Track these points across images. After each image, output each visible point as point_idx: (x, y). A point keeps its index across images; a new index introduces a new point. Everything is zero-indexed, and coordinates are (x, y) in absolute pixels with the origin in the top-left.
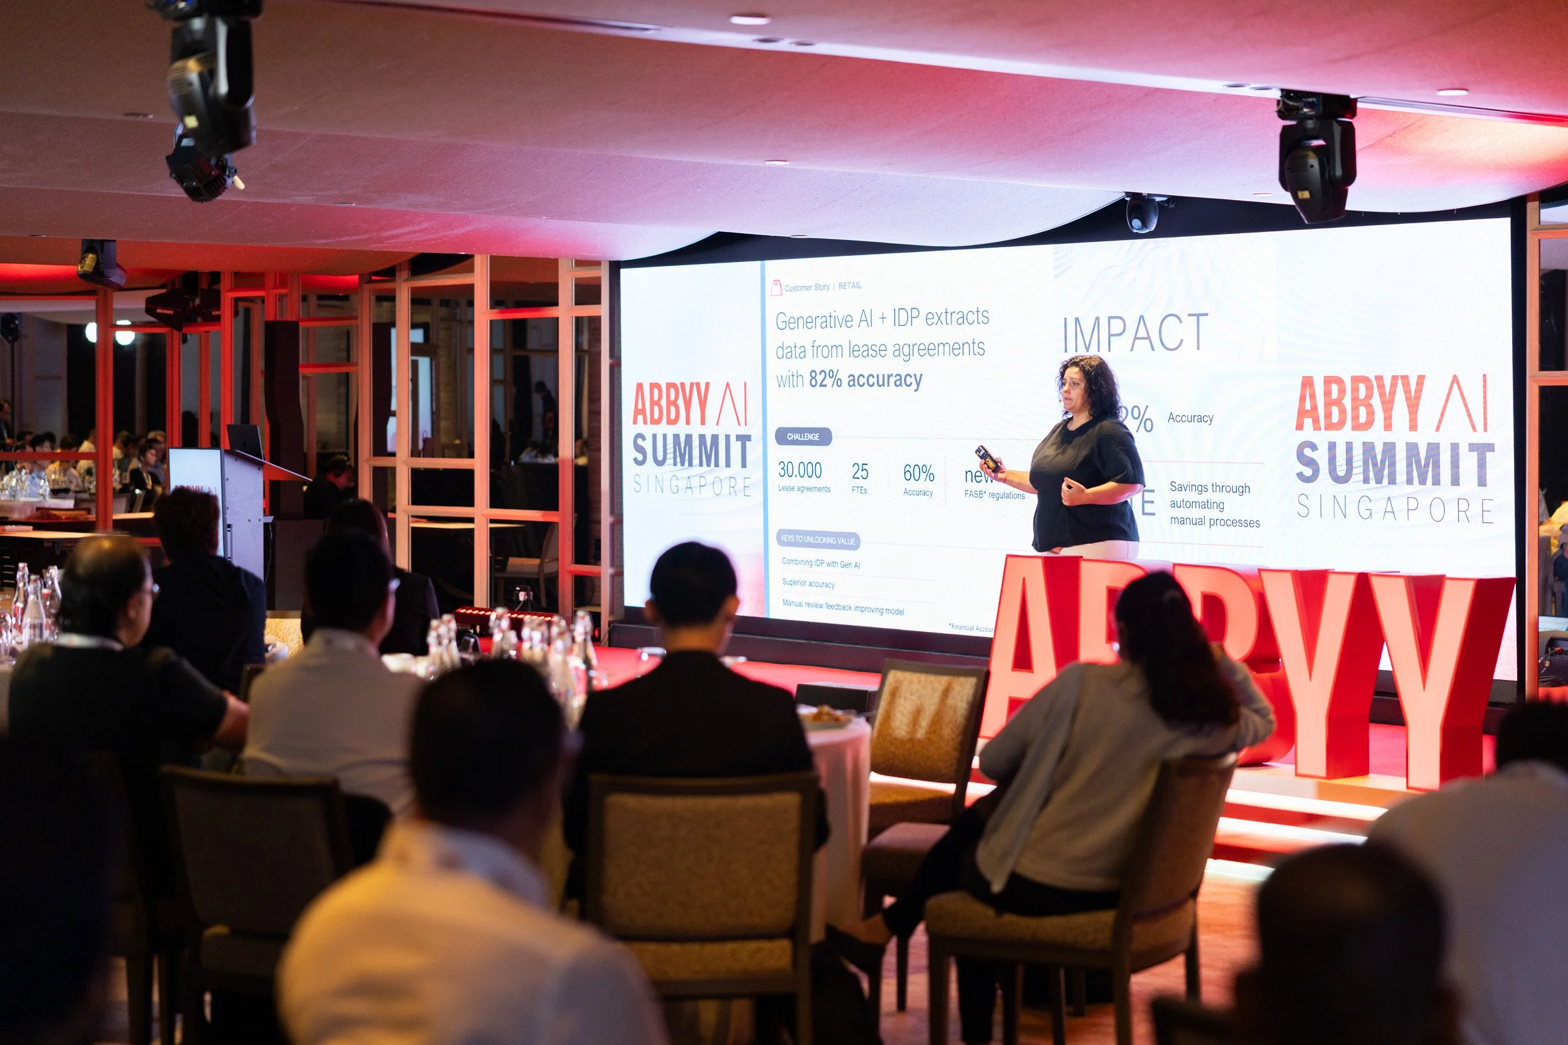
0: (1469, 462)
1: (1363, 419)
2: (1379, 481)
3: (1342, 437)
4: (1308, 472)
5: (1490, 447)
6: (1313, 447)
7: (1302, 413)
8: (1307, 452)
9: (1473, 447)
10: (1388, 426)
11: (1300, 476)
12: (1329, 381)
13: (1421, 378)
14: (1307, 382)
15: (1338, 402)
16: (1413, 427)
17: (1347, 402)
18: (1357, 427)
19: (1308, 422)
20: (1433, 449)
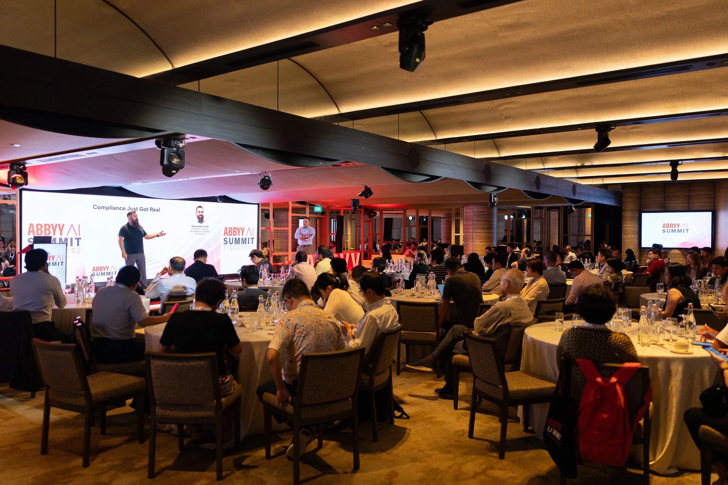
0: (250, 240)
1: (235, 234)
2: (237, 244)
3: (231, 237)
4: (226, 243)
5: (254, 238)
6: (227, 239)
7: (225, 233)
8: (226, 239)
9: (251, 238)
10: (239, 235)
11: (224, 243)
12: (229, 228)
13: (244, 228)
14: (226, 228)
15: (231, 231)
16: (243, 235)
17: (232, 231)
18: (234, 235)
19: (226, 235)
20: (245, 239)
